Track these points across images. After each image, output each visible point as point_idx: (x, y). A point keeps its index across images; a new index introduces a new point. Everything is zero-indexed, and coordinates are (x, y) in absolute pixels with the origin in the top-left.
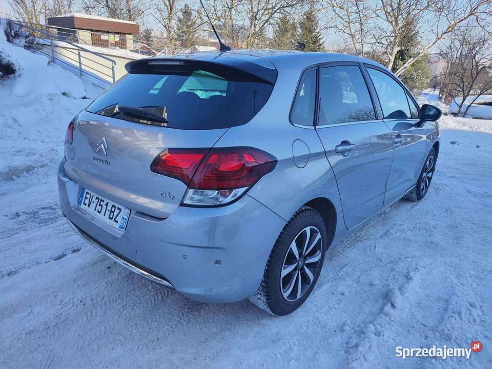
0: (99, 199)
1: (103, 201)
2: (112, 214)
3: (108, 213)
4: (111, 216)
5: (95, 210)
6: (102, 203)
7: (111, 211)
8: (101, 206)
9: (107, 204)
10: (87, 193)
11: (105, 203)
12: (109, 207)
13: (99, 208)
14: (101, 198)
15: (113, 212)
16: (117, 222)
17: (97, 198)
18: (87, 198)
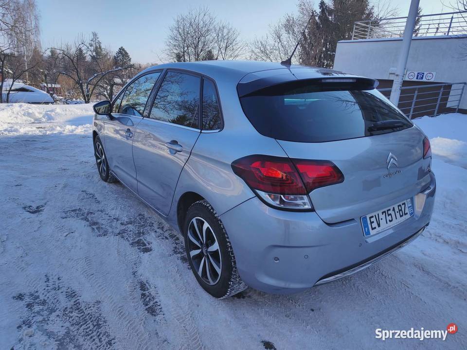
0: (385, 212)
1: (390, 210)
2: (401, 212)
3: (398, 215)
4: (401, 214)
5: (387, 223)
6: (389, 212)
7: (400, 210)
8: (390, 214)
9: (394, 209)
10: (370, 218)
11: (392, 209)
12: (397, 210)
13: (389, 218)
14: (386, 210)
15: (401, 210)
16: (407, 213)
17: (383, 213)
18: (373, 222)
